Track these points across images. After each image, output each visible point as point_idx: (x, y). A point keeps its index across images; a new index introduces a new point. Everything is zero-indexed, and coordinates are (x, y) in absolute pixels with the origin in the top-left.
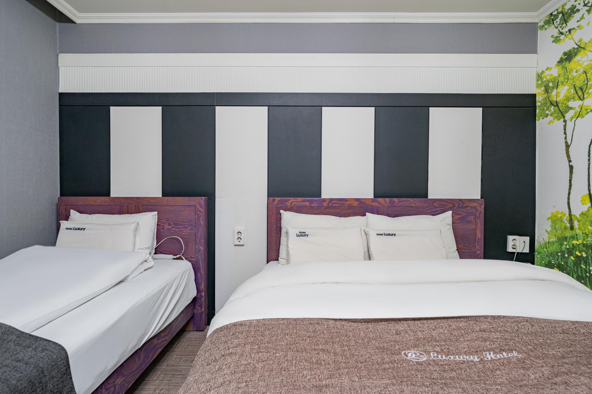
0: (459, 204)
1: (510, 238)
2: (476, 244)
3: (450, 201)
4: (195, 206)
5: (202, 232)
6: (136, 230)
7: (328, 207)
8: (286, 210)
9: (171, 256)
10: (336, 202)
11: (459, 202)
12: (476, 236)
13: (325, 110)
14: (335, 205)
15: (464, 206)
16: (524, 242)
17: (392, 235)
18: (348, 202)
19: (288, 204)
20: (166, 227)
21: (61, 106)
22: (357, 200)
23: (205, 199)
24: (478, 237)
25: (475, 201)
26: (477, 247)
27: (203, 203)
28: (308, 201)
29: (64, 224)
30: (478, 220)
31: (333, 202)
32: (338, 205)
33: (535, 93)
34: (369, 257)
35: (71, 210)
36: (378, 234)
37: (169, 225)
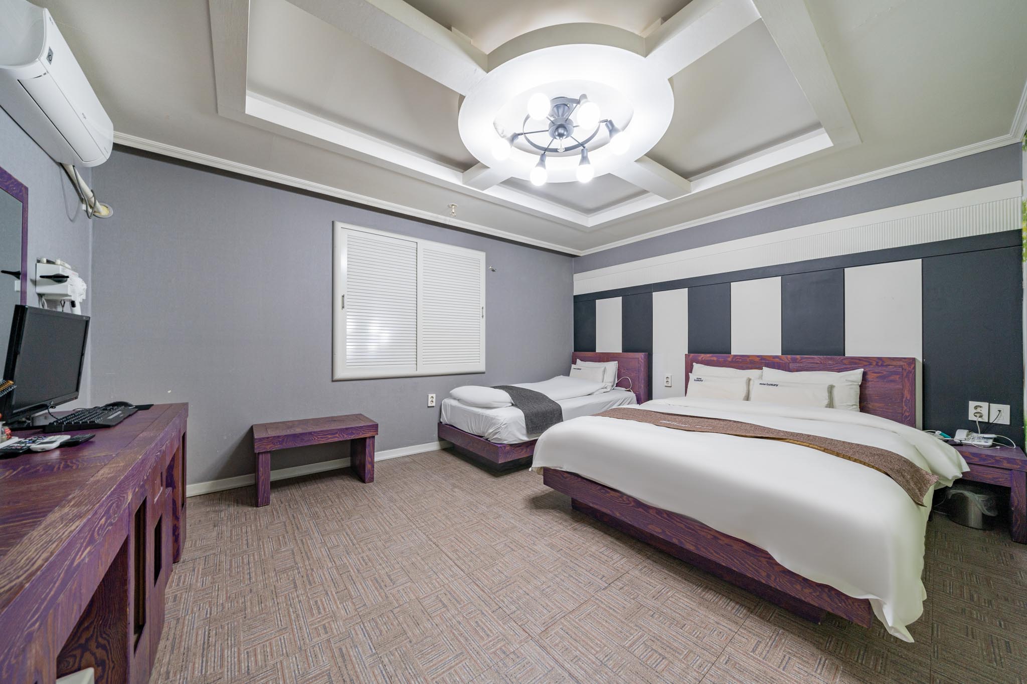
0: (877, 362)
1: (972, 404)
2: (904, 404)
3: (865, 360)
4: (639, 358)
5: (642, 375)
6: (604, 371)
7: (732, 361)
8: (697, 363)
9: (624, 389)
10: (738, 357)
11: (877, 361)
12: (903, 397)
13: (734, 285)
14: (738, 360)
15: (885, 364)
16: (1000, 411)
17: (775, 385)
18: (750, 358)
19: (700, 358)
20: (622, 371)
21: (575, 302)
22: (758, 356)
23: (645, 354)
24: (907, 398)
25: (901, 360)
26: (905, 408)
27: (643, 356)
28: (716, 357)
29: (573, 366)
30: (906, 380)
31: (736, 358)
32: (740, 360)
33: (1020, 228)
34: (747, 398)
35: (578, 360)
36: (761, 384)
37: (624, 370)
